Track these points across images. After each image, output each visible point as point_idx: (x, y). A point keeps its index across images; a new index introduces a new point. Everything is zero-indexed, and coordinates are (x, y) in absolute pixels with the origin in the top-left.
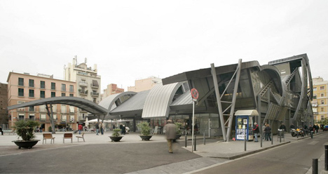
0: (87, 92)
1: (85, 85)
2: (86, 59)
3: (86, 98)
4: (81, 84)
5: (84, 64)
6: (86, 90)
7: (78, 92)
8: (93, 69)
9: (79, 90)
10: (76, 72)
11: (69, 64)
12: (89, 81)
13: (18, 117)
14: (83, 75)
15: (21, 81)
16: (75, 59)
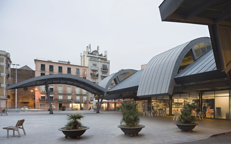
0: (97, 75)
1: (96, 69)
2: (98, 47)
3: (97, 81)
4: (93, 68)
5: (96, 51)
6: (97, 73)
7: (90, 75)
8: (103, 55)
9: (91, 74)
10: (88, 58)
11: (84, 52)
12: (100, 65)
13: (40, 98)
14: (94, 61)
15: (43, 67)
16: (89, 47)
